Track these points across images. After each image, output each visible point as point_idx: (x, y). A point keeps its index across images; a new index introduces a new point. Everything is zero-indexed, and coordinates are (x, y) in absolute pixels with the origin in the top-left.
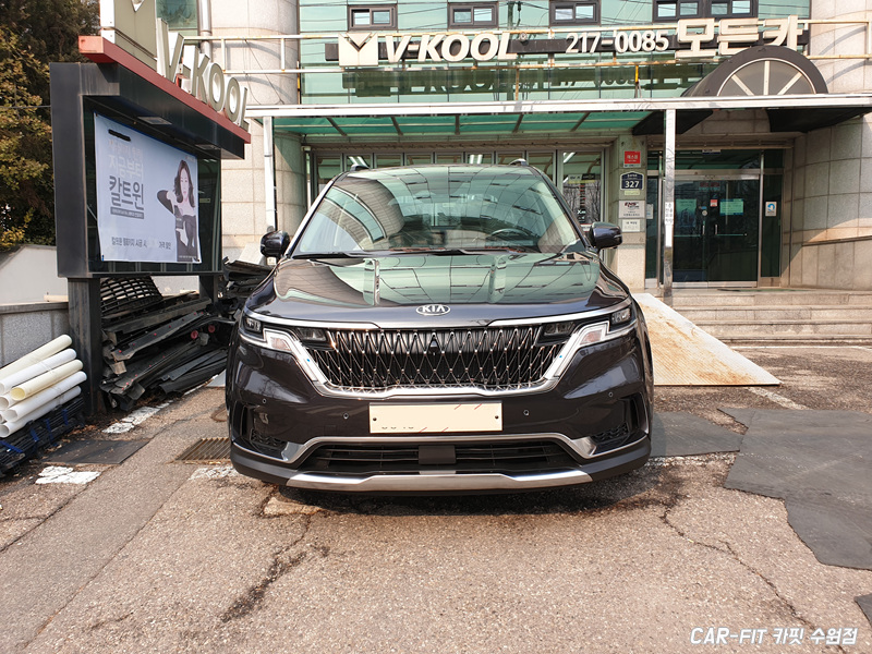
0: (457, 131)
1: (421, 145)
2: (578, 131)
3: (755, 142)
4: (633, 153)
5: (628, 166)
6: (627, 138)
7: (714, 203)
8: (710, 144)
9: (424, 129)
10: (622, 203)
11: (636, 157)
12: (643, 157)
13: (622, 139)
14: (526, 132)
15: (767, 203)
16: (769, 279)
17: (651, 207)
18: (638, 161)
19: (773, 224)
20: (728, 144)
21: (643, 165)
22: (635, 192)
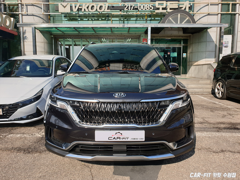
0: (95, 32)
2: (129, 32)
3: (180, 36)
7: (169, 54)
8: (168, 37)
11: (146, 40)
13: (142, 35)
14: (115, 32)
15: (184, 54)
16: (184, 75)
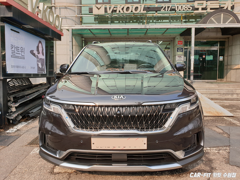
0: (128, 34)
1: (117, 38)
2: (164, 34)
3: (217, 38)
4: (180, 41)
5: (179, 45)
6: (179, 37)
7: (204, 57)
8: (203, 39)
9: (118, 33)
10: (177, 56)
11: (181, 42)
12: (183, 43)
13: (177, 37)
14: (148, 35)
15: (220, 57)
16: (220, 79)
17: (185, 58)
18: (182, 44)
19: (222, 63)
20: (209, 39)
21: (183, 45)
22: (181, 53)
